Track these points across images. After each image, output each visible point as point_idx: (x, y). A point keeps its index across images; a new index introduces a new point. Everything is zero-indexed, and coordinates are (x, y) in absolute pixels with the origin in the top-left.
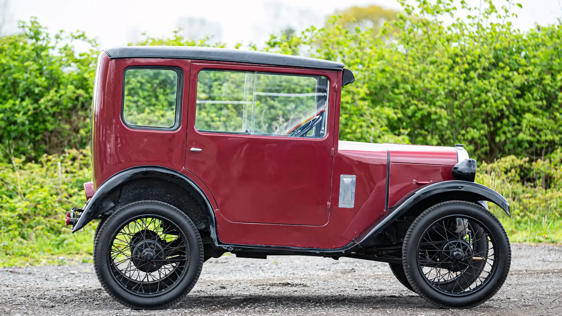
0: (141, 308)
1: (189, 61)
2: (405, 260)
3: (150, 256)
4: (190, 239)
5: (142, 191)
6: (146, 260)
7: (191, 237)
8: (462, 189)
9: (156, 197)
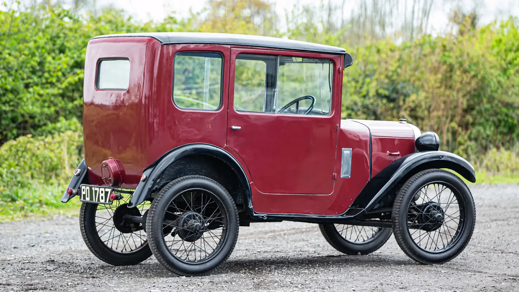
0: (190, 275)
1: (229, 46)
2: (398, 223)
3: (199, 227)
4: (230, 210)
5: (181, 167)
6: (196, 230)
7: (231, 208)
8: (442, 159)
9: (194, 172)
